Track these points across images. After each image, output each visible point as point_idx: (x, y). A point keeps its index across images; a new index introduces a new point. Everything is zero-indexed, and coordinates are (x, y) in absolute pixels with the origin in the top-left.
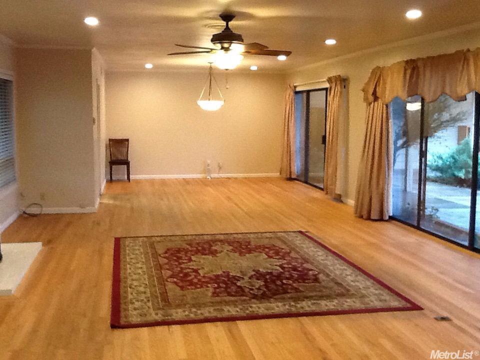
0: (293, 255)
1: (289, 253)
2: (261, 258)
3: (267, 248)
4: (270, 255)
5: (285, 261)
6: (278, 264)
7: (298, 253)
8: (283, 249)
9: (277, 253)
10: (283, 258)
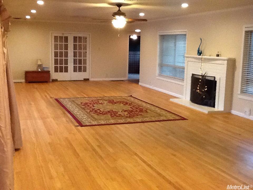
0: (89, 111)
1: (91, 111)
2: (103, 109)
3: (101, 114)
4: (99, 110)
5: (92, 108)
6: (95, 107)
7: (86, 112)
8: (94, 113)
9: (96, 111)
10: (93, 109)
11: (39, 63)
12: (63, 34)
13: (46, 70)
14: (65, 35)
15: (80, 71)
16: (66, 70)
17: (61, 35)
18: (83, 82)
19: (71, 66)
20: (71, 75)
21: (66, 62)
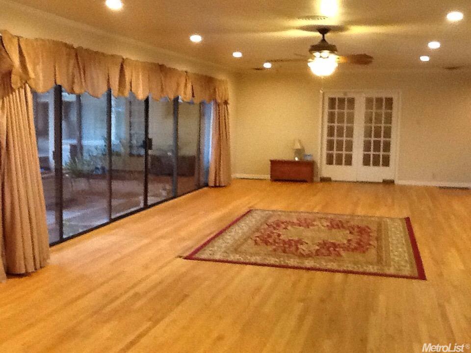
11: (298, 146)
12: (345, 94)
13: (309, 159)
14: (350, 96)
15: (376, 163)
16: (349, 162)
17: (341, 96)
18: (381, 186)
19: (358, 154)
20: (358, 171)
21: (350, 147)
